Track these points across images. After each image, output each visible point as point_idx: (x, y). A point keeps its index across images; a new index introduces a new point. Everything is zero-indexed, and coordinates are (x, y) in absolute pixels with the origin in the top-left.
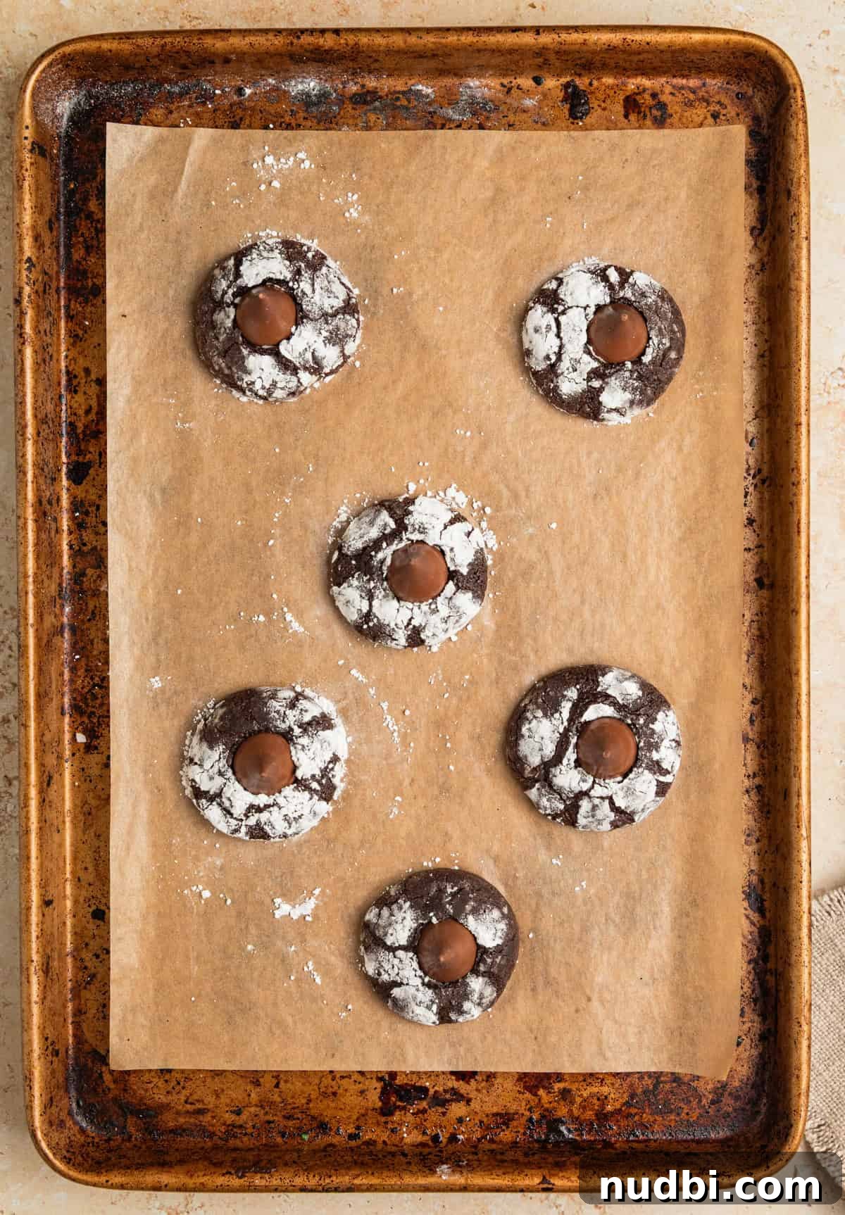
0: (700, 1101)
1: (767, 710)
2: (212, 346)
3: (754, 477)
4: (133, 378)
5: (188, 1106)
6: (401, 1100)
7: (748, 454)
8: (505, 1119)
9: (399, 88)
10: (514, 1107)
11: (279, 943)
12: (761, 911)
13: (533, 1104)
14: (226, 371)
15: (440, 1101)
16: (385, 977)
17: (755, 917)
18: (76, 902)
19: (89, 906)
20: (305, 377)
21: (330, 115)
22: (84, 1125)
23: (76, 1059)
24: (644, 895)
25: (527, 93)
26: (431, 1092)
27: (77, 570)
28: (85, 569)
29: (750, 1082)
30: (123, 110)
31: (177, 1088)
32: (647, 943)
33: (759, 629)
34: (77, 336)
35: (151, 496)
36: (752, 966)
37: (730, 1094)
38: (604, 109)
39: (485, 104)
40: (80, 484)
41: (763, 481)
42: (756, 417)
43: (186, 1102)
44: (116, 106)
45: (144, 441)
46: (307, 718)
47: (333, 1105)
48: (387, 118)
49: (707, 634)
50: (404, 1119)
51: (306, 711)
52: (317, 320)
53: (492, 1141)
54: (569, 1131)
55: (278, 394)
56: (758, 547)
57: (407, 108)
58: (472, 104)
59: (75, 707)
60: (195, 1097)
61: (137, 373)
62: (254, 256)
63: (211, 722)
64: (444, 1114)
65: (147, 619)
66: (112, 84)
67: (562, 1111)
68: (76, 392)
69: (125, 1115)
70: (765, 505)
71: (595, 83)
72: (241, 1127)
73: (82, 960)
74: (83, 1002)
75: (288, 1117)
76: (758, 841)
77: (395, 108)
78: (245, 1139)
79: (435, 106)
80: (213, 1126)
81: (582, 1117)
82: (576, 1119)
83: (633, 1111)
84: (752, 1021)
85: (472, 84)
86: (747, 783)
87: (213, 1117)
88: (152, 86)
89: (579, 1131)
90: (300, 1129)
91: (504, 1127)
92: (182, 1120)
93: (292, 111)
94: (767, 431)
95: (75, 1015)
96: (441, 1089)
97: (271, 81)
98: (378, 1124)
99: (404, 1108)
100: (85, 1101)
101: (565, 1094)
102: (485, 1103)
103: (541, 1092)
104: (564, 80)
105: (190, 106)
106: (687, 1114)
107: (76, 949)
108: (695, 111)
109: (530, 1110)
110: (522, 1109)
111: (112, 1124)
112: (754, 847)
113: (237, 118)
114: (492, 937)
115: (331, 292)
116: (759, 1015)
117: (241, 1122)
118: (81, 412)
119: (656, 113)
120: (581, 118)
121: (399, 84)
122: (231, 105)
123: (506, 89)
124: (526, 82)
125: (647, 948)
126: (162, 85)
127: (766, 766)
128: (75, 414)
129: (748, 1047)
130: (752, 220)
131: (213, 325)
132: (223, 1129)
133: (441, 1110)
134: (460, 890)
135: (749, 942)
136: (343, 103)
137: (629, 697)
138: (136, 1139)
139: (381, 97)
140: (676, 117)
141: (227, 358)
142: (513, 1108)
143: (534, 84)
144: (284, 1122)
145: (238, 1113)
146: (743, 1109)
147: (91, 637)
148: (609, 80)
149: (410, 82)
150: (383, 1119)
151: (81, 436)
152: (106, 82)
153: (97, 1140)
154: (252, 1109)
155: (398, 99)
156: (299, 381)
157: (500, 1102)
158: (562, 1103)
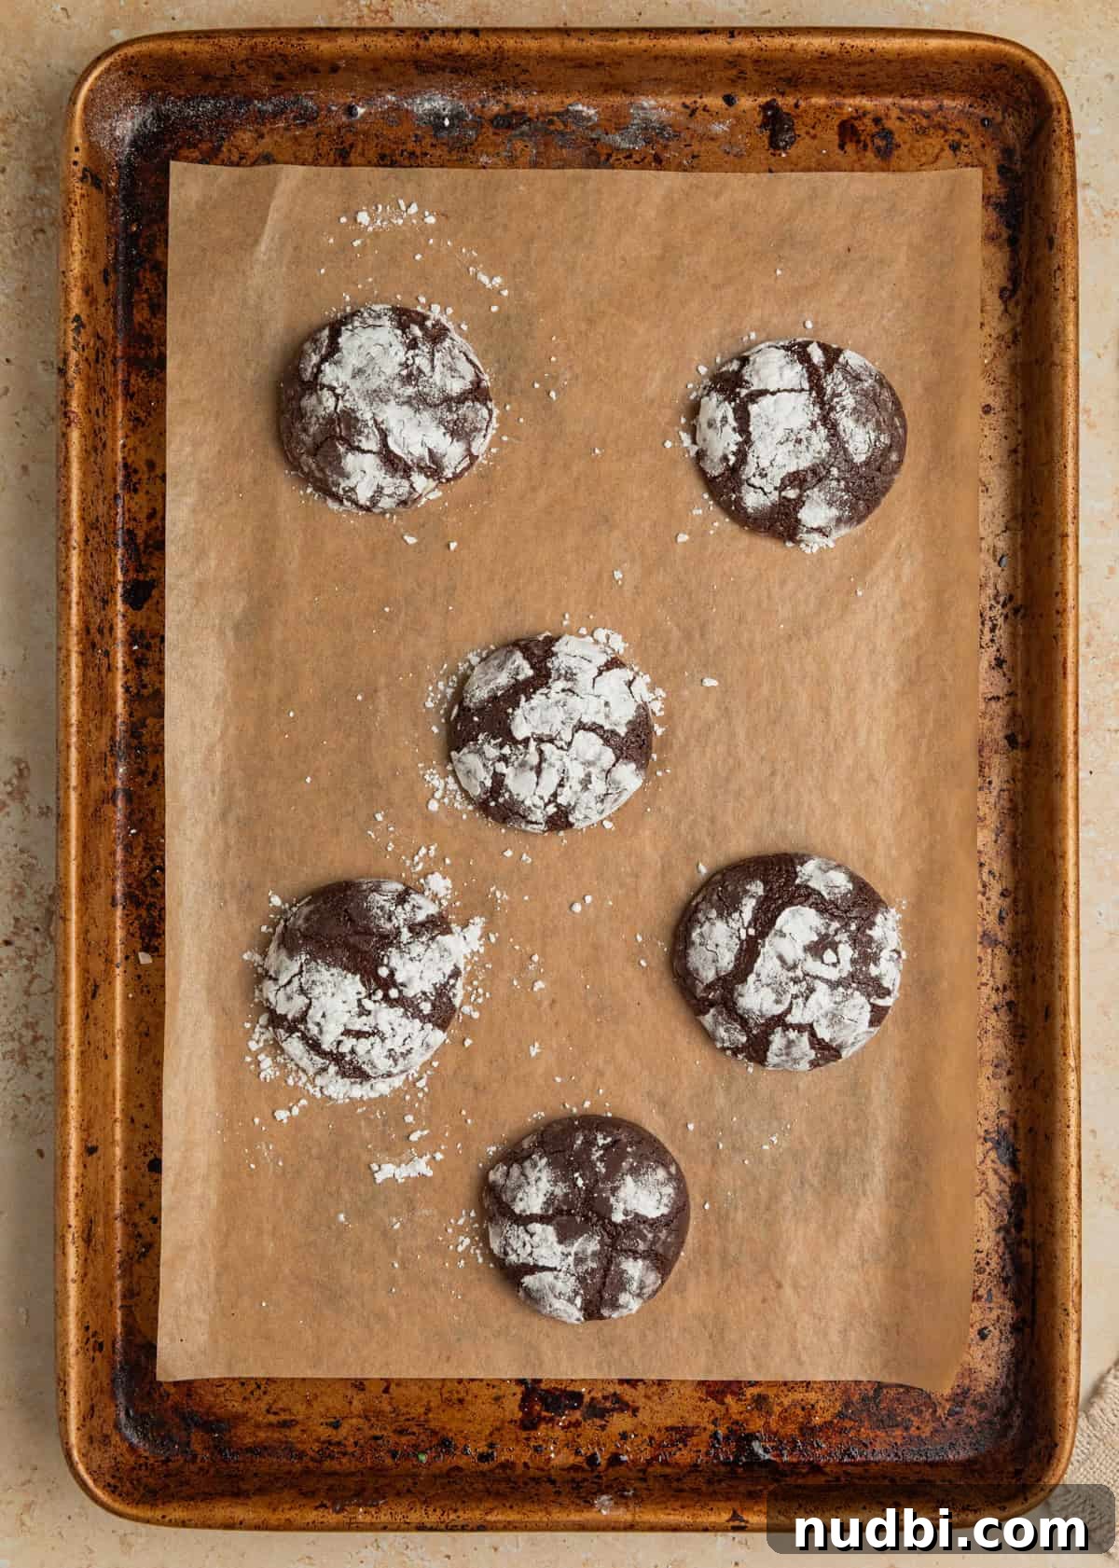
0: (935, 1411)
1: (1020, 904)
2: (300, 442)
3: (1004, 606)
4: (200, 482)
5: (272, 1418)
6: (547, 1410)
7: (997, 576)
8: (682, 1434)
9: (552, 109)
10: (694, 1418)
11: (381, 1212)
12: (1014, 1164)
13: (718, 1415)
14: (318, 474)
15: (598, 1411)
16: (513, 1258)
17: (1006, 1172)
18: (128, 1150)
19: (145, 1155)
20: (420, 481)
21: (466, 142)
22: (135, 1441)
23: (125, 1353)
24: (851, 1151)
25: (716, 116)
26: (587, 1399)
27: (134, 719)
28: (145, 719)
29: (999, 1387)
30: (201, 133)
31: (257, 1393)
32: (854, 1214)
33: (1011, 800)
34: (138, 419)
35: (222, 632)
36: (1001, 1235)
37: (974, 1402)
38: (814, 137)
39: (663, 129)
40: (139, 608)
41: (1016, 611)
42: (1007, 529)
43: (268, 1411)
44: (191, 127)
45: (213, 563)
46: (421, 917)
47: (459, 1416)
48: (537, 145)
49: (931, 815)
50: (550, 1433)
51: (419, 908)
52: (436, 406)
53: (665, 1463)
54: (766, 1450)
55: (386, 503)
56: (1009, 694)
57: (562, 134)
58: (646, 129)
59: (129, 896)
60: (280, 1405)
61: (204, 476)
62: (356, 324)
63: (294, 924)
64: (603, 1428)
65: (213, 791)
66: (187, 100)
67: (757, 1424)
68: (136, 491)
69: (187, 1429)
70: (1019, 641)
71: (802, 103)
72: (339, 1444)
73: (135, 1225)
74: (135, 1279)
75: (401, 1432)
76: (1009, 1073)
77: (548, 133)
78: (344, 1460)
79: (599, 131)
80: (302, 1442)
81: (782, 1432)
82: (772, 1435)
83: (848, 1424)
84: (1001, 1307)
85: (645, 104)
86: (995, 998)
87: (303, 1431)
88: (238, 103)
89: (778, 1450)
90: (416, 1447)
91: (680, 1445)
92: (262, 1435)
93: (416, 136)
94: (1022, 546)
95: (124, 1297)
96: (600, 1395)
97: (390, 97)
98: (517, 1441)
99: (551, 1420)
100: (136, 1412)
101: (760, 1401)
102: (657, 1415)
103: (729, 1399)
104: (763, 100)
105: (287, 129)
106: (918, 1428)
107: (128, 1211)
108: (929, 141)
109: (715, 1422)
110: (705, 1422)
111: (171, 1440)
112: (1005, 1081)
113: (346, 145)
114: (656, 1204)
115: (456, 370)
116: (1010, 1300)
117: (340, 1438)
118: (142, 516)
119: (880, 142)
120: (784, 148)
121: (552, 103)
122: (339, 128)
123: (689, 111)
124: (714, 101)
125: (854, 1219)
126: (250, 102)
127: (1020, 975)
128: (135, 519)
129: (996, 1341)
130: (1000, 279)
131: (300, 414)
132: (316, 1447)
133: (599, 1422)
134: (615, 1142)
135: (998, 1204)
136: (482, 126)
137: (836, 891)
138: (202, 1460)
139: (530, 120)
140: (905, 148)
141: (319, 457)
142: (692, 1420)
143: (724, 105)
144: (394, 1438)
145: (336, 1426)
146: (990, 1423)
147: (152, 806)
148: (820, 101)
149: (567, 101)
150: (524, 1434)
151: (142, 547)
152: (179, 97)
153: (151, 1461)
154: (354, 1421)
155: (551, 122)
156: (411, 486)
157: (677, 1412)
158: (756, 1413)
